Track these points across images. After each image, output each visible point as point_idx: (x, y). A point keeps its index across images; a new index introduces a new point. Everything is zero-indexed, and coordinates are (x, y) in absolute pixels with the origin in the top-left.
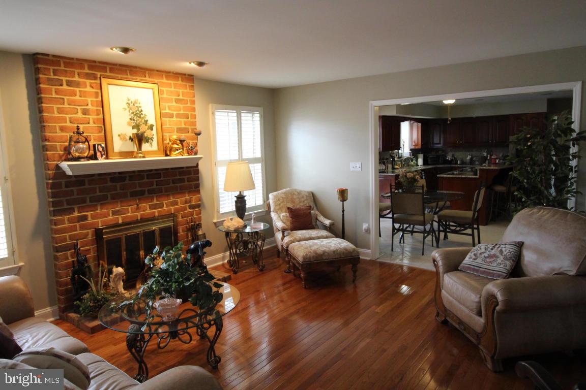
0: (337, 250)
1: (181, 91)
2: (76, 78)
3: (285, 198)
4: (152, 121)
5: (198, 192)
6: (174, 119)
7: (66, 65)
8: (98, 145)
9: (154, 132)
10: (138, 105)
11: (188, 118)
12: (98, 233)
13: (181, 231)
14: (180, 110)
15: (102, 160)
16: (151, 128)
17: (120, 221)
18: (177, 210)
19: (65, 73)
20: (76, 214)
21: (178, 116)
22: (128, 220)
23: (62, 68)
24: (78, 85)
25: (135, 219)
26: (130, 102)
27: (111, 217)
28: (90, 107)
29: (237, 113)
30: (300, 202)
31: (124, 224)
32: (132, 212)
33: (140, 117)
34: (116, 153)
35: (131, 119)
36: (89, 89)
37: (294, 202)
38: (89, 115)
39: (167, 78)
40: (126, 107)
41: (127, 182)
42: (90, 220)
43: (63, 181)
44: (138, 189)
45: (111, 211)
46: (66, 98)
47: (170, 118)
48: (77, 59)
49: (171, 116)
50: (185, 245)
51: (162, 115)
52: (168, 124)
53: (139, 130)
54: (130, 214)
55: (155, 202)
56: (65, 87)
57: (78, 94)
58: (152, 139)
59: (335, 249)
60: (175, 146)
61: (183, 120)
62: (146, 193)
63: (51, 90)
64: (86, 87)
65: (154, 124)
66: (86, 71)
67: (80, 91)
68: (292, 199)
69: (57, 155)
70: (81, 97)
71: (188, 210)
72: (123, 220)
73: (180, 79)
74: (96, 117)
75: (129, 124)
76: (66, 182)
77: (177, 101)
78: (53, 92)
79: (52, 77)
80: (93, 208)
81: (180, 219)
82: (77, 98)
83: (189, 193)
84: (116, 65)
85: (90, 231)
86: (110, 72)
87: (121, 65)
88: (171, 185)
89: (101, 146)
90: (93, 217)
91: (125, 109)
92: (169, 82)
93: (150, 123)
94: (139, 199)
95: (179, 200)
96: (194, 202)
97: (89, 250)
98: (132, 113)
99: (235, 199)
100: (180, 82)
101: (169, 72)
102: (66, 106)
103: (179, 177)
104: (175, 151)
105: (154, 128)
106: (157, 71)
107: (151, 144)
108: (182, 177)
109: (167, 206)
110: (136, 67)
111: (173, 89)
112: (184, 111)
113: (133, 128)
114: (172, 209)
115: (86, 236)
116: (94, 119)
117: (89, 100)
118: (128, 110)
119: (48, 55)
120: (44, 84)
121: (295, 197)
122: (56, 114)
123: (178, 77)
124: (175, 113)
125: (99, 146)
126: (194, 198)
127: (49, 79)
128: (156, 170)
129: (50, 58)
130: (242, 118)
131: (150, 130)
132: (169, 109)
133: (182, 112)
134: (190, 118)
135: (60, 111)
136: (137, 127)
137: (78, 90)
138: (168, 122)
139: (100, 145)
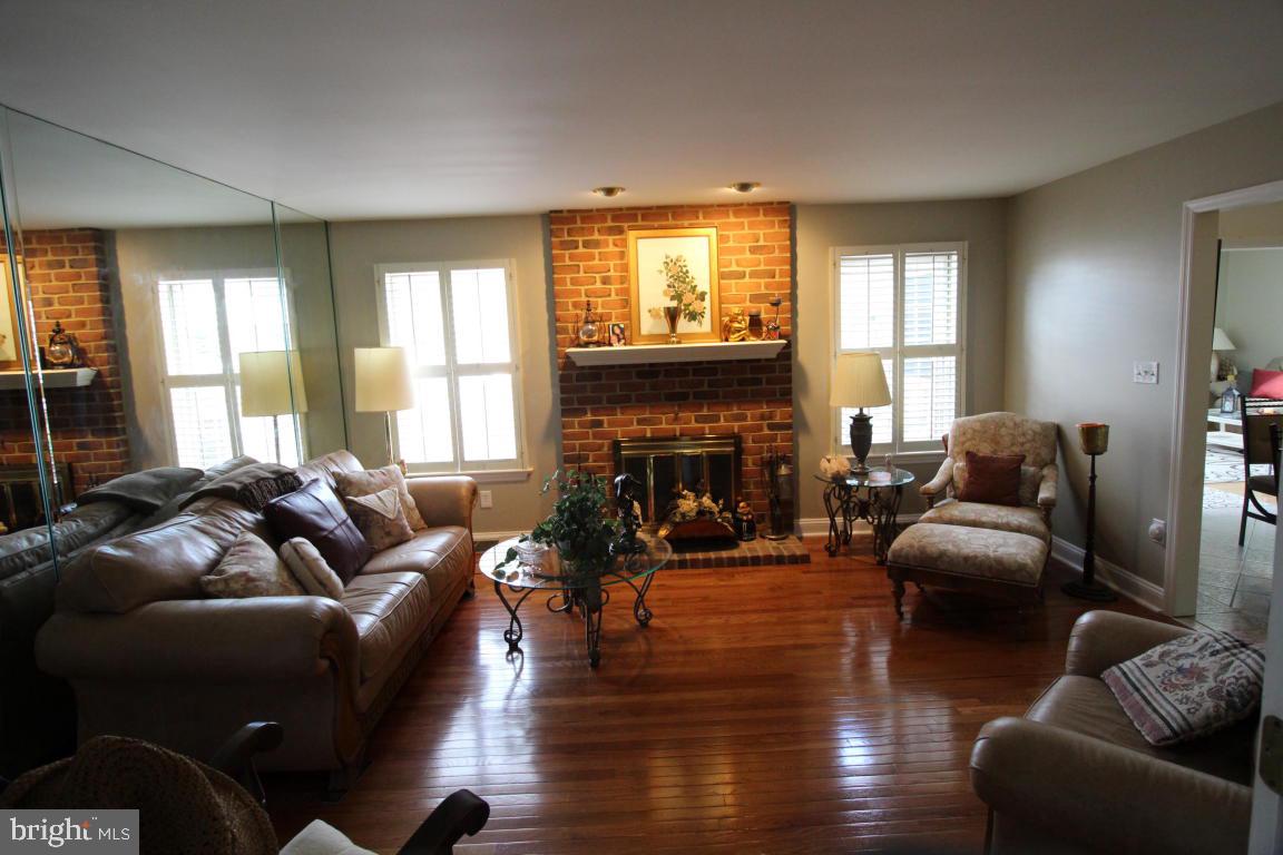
0: (976, 557)
1: (761, 233)
2: (596, 236)
3: (979, 432)
4: (703, 285)
5: (789, 402)
6: (747, 279)
7: (584, 220)
8: (614, 325)
9: (707, 303)
10: (682, 264)
11: (774, 277)
12: (616, 445)
13: (750, 462)
14: (759, 265)
15: (617, 347)
16: (702, 297)
17: (649, 435)
18: (742, 429)
19: (582, 231)
20: (589, 417)
21: (754, 275)
22: (661, 435)
23: (579, 224)
24: (597, 244)
25: (672, 434)
26: (668, 260)
27: (635, 427)
28: (612, 273)
29: (895, 258)
30: (1012, 445)
31: (652, 439)
32: (667, 423)
33: (684, 282)
34: (644, 336)
35: (669, 286)
36: (611, 248)
37: (997, 443)
38: (610, 284)
39: (736, 214)
40: (663, 269)
41: (661, 378)
42: (606, 428)
43: (574, 373)
44: (678, 390)
45: (635, 418)
46: (581, 264)
47: (739, 278)
48: (598, 210)
49: (742, 275)
50: (757, 488)
51: (722, 276)
52: (734, 290)
53: (680, 301)
54: (664, 426)
55: (705, 412)
56: (581, 250)
57: (597, 257)
58: (702, 314)
59: (971, 554)
60: (736, 325)
61: (763, 281)
62: (691, 397)
63: (564, 256)
64: (608, 246)
65: (708, 290)
66: (610, 223)
67: (600, 253)
68: (994, 435)
69: (568, 340)
70: (600, 260)
71: (766, 432)
72: (652, 432)
73: (761, 212)
74: (619, 286)
75: (665, 293)
76: (578, 375)
77: (753, 250)
78: (567, 258)
79: (566, 238)
80: (611, 412)
81: (750, 444)
82: (596, 262)
83: (768, 403)
84: (650, 208)
85: (606, 442)
86: (643, 220)
87: (659, 207)
88: (736, 387)
89: (620, 328)
90: (611, 424)
91: (661, 272)
92: (742, 220)
93: (699, 289)
94: (679, 406)
95: (749, 413)
96: (778, 417)
97: (603, 467)
98: (671, 277)
99: (851, 421)
100: (761, 218)
101: (742, 204)
102: (582, 274)
103: (750, 376)
104: (734, 333)
105: (707, 297)
106: (719, 206)
107: (700, 323)
108: (756, 376)
109: (726, 420)
110: (682, 206)
111: (746, 231)
112: (765, 265)
113: (672, 298)
114: (736, 426)
115: (600, 447)
116: (616, 290)
117: (611, 264)
118: (665, 272)
119: (561, 211)
120: (557, 249)
121: (1003, 431)
122: (569, 287)
123: (758, 210)
124: (748, 270)
125: (616, 328)
126: (780, 414)
127: (562, 243)
128: (708, 362)
129: (565, 214)
130: (907, 267)
131: (699, 301)
132: (738, 265)
133: (762, 267)
134: (777, 276)
135: (574, 282)
136: (678, 297)
137: (596, 251)
138: (733, 285)
139: (618, 325)
